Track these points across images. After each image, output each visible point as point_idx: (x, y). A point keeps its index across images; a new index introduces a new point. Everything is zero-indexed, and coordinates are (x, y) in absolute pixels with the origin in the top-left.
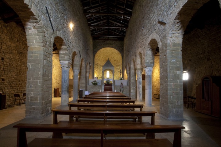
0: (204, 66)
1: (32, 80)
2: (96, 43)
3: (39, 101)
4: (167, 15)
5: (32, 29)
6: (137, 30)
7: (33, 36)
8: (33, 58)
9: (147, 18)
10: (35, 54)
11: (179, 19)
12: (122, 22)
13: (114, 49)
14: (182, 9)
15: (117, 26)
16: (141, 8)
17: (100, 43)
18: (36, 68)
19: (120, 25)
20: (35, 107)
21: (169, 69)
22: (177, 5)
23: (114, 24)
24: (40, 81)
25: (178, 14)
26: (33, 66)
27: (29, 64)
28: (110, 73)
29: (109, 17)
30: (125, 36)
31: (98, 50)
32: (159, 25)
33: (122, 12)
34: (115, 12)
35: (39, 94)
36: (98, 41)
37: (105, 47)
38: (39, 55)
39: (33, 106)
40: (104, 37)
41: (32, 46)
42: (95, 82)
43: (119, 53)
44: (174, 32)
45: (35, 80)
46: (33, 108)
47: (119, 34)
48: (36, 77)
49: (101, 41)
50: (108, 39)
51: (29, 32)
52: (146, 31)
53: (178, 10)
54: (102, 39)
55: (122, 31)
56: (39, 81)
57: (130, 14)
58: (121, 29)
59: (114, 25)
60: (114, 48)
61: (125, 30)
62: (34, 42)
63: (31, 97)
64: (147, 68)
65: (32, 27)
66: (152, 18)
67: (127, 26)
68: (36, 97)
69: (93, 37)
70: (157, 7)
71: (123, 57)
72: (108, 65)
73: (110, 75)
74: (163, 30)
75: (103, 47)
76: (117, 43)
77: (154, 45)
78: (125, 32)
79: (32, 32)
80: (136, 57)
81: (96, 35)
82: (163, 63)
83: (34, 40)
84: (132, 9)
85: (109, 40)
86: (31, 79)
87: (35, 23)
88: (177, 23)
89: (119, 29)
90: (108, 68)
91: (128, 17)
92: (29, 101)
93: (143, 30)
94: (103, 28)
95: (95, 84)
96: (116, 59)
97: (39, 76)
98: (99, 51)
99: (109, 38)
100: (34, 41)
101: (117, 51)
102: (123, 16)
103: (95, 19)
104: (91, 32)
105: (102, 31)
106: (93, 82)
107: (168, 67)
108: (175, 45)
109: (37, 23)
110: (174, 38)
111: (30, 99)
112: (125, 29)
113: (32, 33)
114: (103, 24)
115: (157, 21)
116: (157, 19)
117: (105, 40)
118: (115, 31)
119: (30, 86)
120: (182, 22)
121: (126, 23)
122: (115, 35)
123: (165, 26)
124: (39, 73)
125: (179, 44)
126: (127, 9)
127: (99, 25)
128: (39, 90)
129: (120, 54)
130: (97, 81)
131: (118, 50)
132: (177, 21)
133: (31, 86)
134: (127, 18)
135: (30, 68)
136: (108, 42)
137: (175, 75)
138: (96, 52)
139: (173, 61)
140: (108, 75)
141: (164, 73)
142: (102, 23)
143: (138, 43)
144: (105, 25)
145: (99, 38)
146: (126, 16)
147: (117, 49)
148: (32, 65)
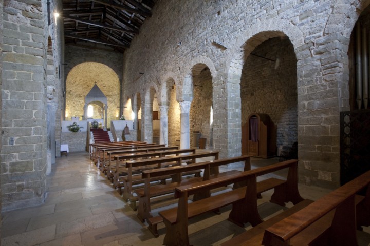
0: (248, 102)
1: (13, 126)
2: (70, 51)
3: (34, 170)
4: (230, 39)
5: (20, 15)
6: (163, 43)
7: (19, 30)
8: (16, 79)
9: (190, 31)
10: (22, 70)
11: (244, 48)
12: (129, 22)
13: (106, 66)
14: (251, 38)
15: (118, 26)
16: (177, 14)
17: (78, 52)
18: (26, 101)
19: (124, 26)
20: (24, 183)
21: (228, 106)
22: (245, 31)
23: (114, 24)
24: (36, 129)
25: (246, 42)
26: (16, 96)
27: (6, 91)
28: (94, 109)
29: (107, 9)
30: (129, 46)
31: (75, 65)
32: (214, 48)
33: (134, 7)
34: (122, 4)
35: (34, 156)
36: (74, 47)
37: (88, 61)
38: (32, 74)
39: (17, 183)
40: (86, 41)
41: (13, 52)
42: (75, 126)
43: (115, 73)
44: (236, 61)
45: (22, 125)
46: (19, 186)
47: (119, 42)
48: (26, 121)
49: (81, 48)
50: (95, 47)
51: (8, 20)
52: (187, 50)
53: (246, 38)
54: (83, 46)
55: (125, 38)
56: (33, 127)
57: (148, 14)
58: (124, 35)
59: (113, 26)
60: (105, 64)
61: (130, 37)
62: (21, 43)
63: (13, 164)
64: (185, 102)
65: (21, 11)
66: (201, 35)
67: (136, 32)
68: (28, 162)
69: (65, 38)
70: (212, 22)
71: (121, 81)
72: (95, 94)
73: (94, 113)
74: (221, 55)
75: (85, 61)
76: (111, 56)
77: (197, 71)
78: (130, 40)
79: (18, 21)
80: (160, 85)
81: (74, 35)
82: (218, 98)
83: (21, 41)
84: (152, 7)
85: (97, 48)
86: (11, 125)
87: (33, 4)
88: (242, 51)
89: (122, 33)
90: (95, 99)
91: (142, 18)
92: (8, 173)
93: (179, 46)
94: (91, 25)
95: (74, 129)
96: (106, 83)
97: (34, 117)
98: (76, 67)
99: (98, 46)
100: (19, 41)
101: (111, 70)
102: (134, 14)
103: (80, 6)
104: (65, 27)
105: (87, 29)
106: (71, 126)
107: (228, 103)
108: (235, 76)
109: (36, 7)
110: (234, 68)
111: (9, 168)
112: (131, 34)
113: (17, 23)
114: (92, 19)
115: (210, 40)
116: (209, 38)
117: (90, 47)
118: (112, 35)
119: (8, 141)
120: (245, 51)
121: (136, 26)
122: (111, 41)
123: (224, 51)
124: (34, 112)
125: (238, 76)
126: (143, 4)
127: (84, 18)
128: (34, 147)
129: (117, 76)
130: (77, 124)
131: (113, 69)
132: (242, 49)
133: (12, 141)
134: (139, 18)
135: (9, 99)
136: (95, 52)
137: (234, 113)
138: (71, 69)
139: (233, 96)
140: (91, 112)
141: (222, 110)
142: (91, 16)
143: (167, 64)
144: (95, 21)
145: (77, 43)
146: (138, 15)
147: (111, 67)
148: (13, 94)
